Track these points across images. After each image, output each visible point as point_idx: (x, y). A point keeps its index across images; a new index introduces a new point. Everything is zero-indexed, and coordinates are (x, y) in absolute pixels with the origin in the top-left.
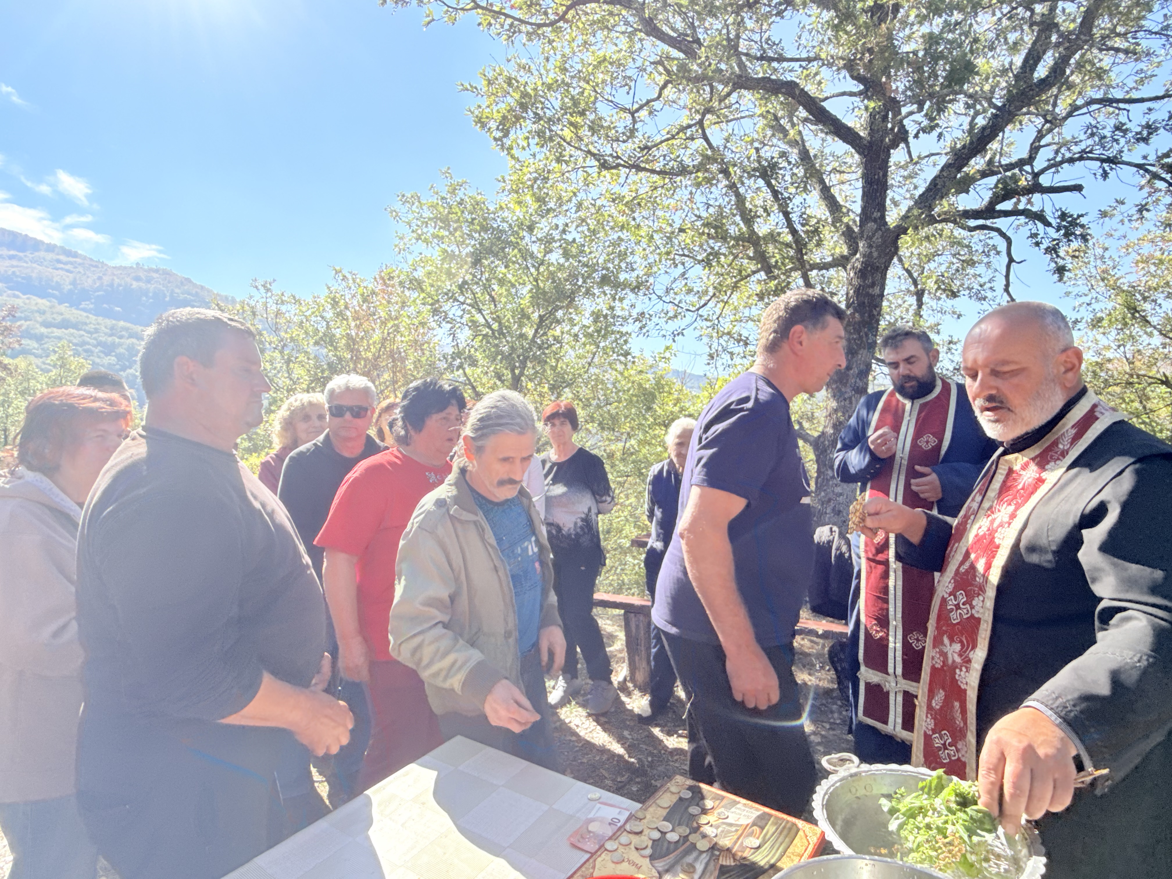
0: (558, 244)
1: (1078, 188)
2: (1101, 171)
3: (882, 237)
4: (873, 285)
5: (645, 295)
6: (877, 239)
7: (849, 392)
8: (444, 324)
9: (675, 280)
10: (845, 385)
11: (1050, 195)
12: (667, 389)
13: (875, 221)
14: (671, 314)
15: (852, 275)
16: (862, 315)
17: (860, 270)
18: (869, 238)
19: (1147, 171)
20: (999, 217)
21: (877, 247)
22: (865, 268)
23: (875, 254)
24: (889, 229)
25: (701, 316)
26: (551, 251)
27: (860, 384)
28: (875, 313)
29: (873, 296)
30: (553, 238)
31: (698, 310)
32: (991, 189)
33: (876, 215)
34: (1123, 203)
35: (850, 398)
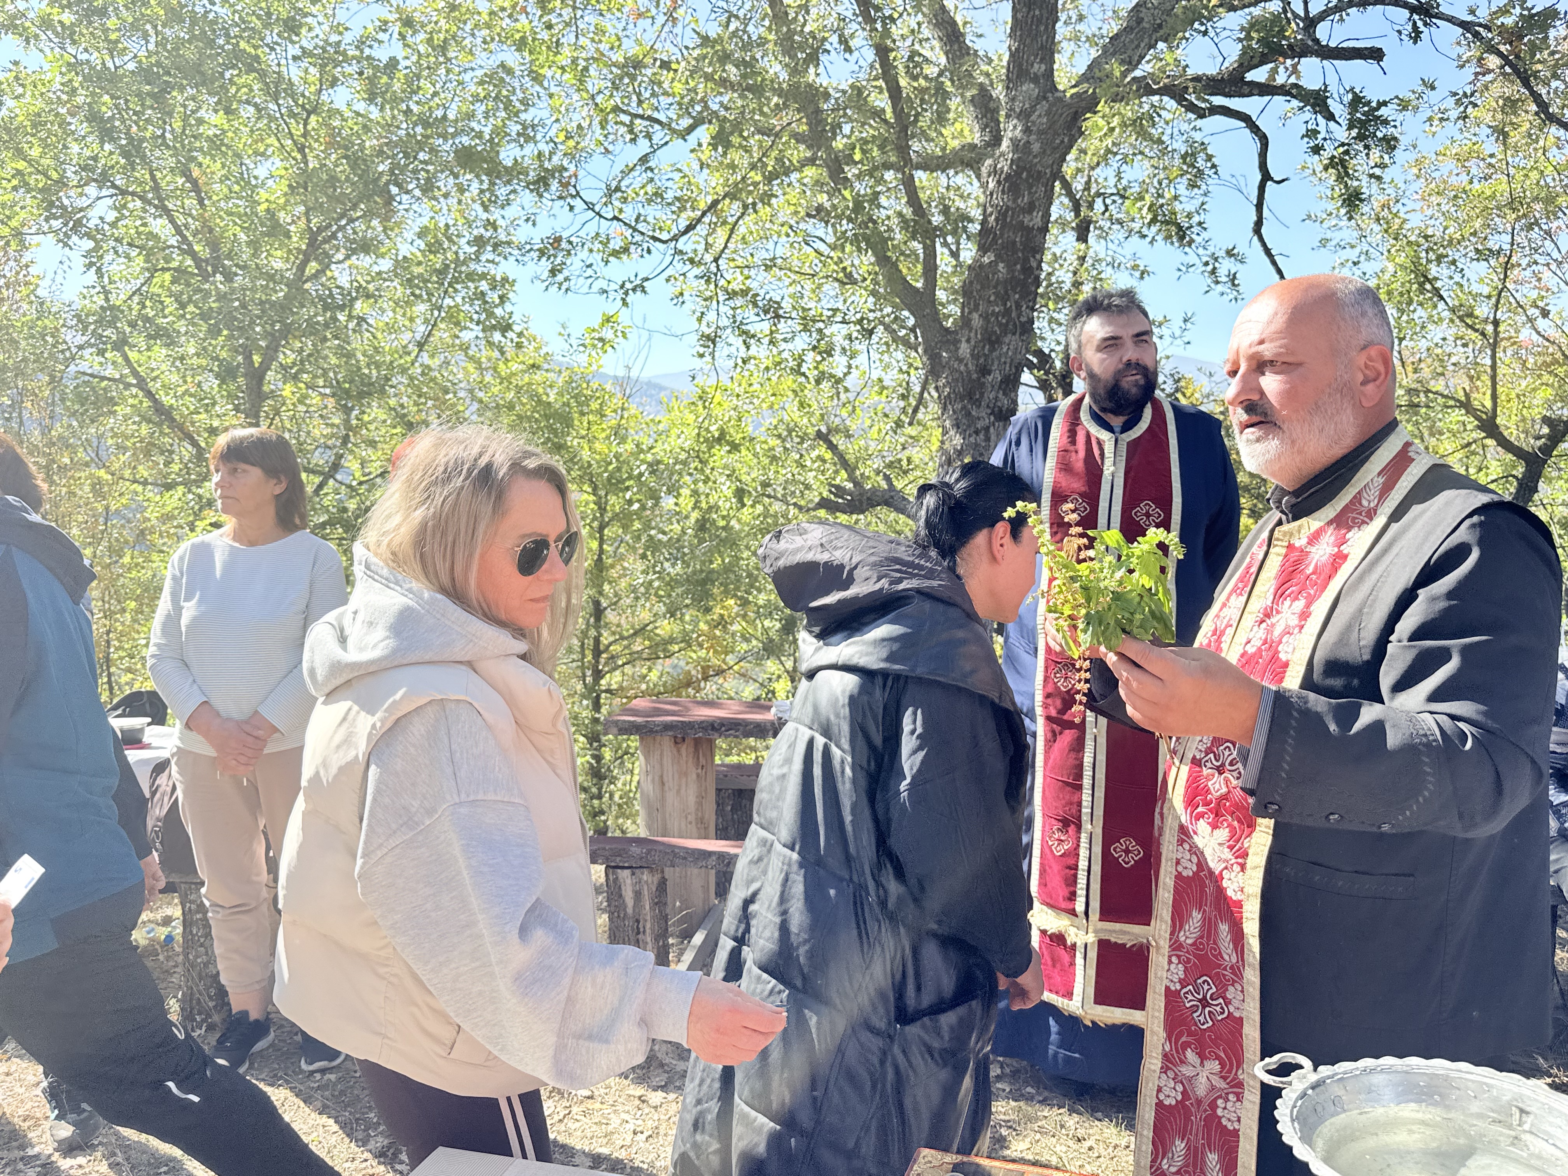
0: (354, 68)
1: (1376, 54)
2: (1409, 27)
3: (1048, 113)
4: (1031, 208)
5: (560, 198)
6: (1040, 118)
7: (983, 417)
8: (75, 238)
9: (628, 171)
10: (978, 403)
11: (1335, 62)
12: (595, 405)
13: (1035, 80)
14: (616, 244)
15: (991, 185)
16: (1010, 267)
17: (1008, 176)
18: (1024, 115)
19: (1476, 35)
20: (1250, 95)
21: (1040, 132)
22: (1018, 174)
23: (1036, 147)
24: (1061, 100)
25: (681, 252)
26: (334, 83)
27: (1005, 402)
28: (1034, 264)
29: (1029, 230)
30: (344, 53)
31: (675, 238)
32: (1240, 40)
33: (1038, 68)
34: (1433, 88)
35: (987, 429)
